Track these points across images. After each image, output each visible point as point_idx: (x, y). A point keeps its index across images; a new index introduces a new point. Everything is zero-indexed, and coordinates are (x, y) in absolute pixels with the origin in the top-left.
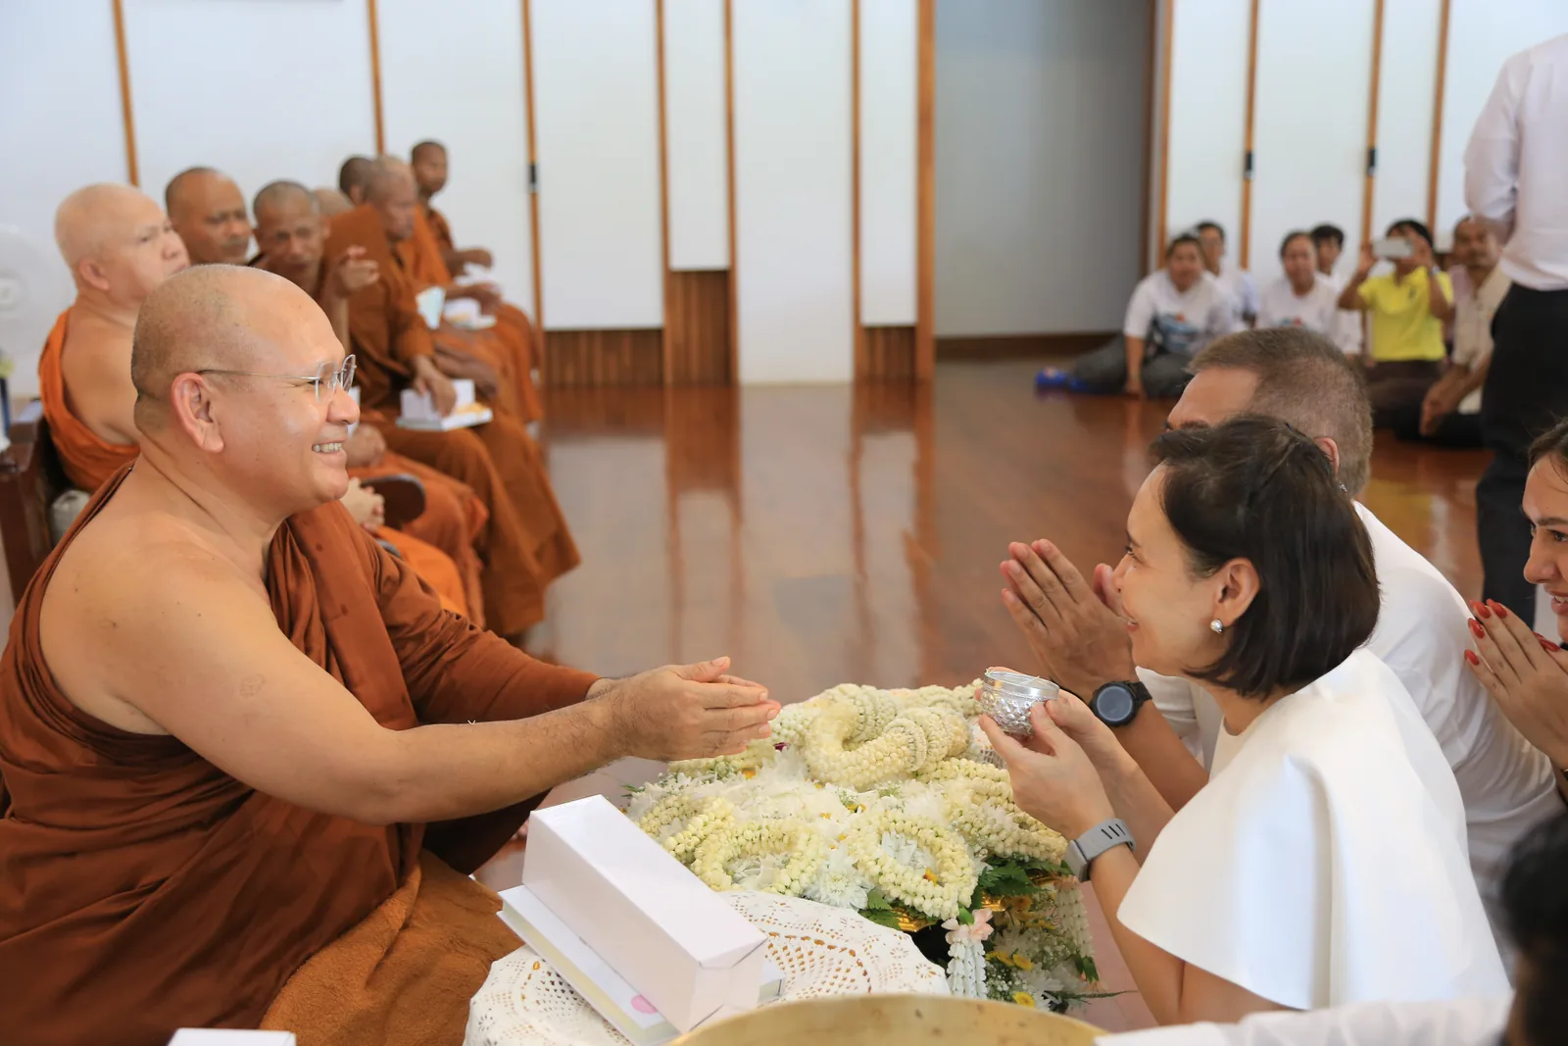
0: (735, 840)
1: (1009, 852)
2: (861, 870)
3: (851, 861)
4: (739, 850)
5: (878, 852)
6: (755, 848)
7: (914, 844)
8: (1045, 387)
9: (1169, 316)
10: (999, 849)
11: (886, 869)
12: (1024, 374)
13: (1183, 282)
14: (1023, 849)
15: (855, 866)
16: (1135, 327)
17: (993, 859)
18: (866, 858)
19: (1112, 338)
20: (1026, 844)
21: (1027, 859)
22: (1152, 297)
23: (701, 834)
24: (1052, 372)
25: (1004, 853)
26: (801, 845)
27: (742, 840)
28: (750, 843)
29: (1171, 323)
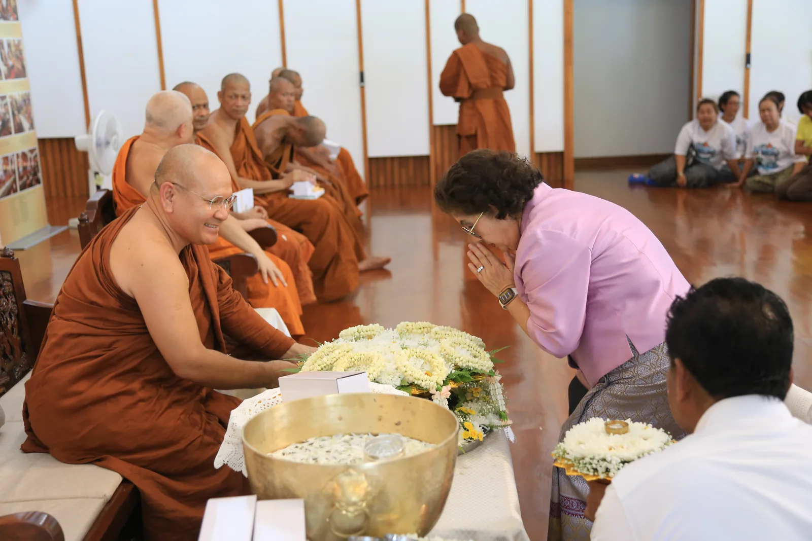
0: (350, 359)
1: (464, 365)
2: (399, 370)
3: (395, 367)
4: (352, 363)
5: (406, 363)
6: (359, 363)
7: (422, 361)
8: (633, 183)
9: (699, 144)
10: (460, 364)
11: (408, 369)
12: (622, 177)
13: (706, 125)
14: (470, 364)
15: (397, 369)
16: (680, 150)
17: (458, 368)
18: (400, 365)
19: (670, 156)
20: (472, 362)
21: (472, 369)
22: (690, 133)
23: (337, 357)
24: (637, 175)
25: (462, 366)
26: (375, 361)
27: (353, 360)
28: (357, 361)
29: (701, 148)
